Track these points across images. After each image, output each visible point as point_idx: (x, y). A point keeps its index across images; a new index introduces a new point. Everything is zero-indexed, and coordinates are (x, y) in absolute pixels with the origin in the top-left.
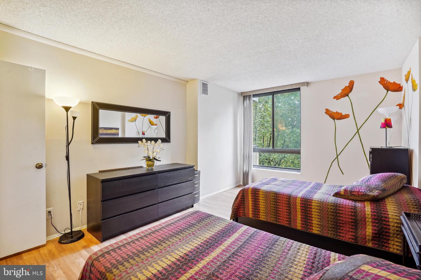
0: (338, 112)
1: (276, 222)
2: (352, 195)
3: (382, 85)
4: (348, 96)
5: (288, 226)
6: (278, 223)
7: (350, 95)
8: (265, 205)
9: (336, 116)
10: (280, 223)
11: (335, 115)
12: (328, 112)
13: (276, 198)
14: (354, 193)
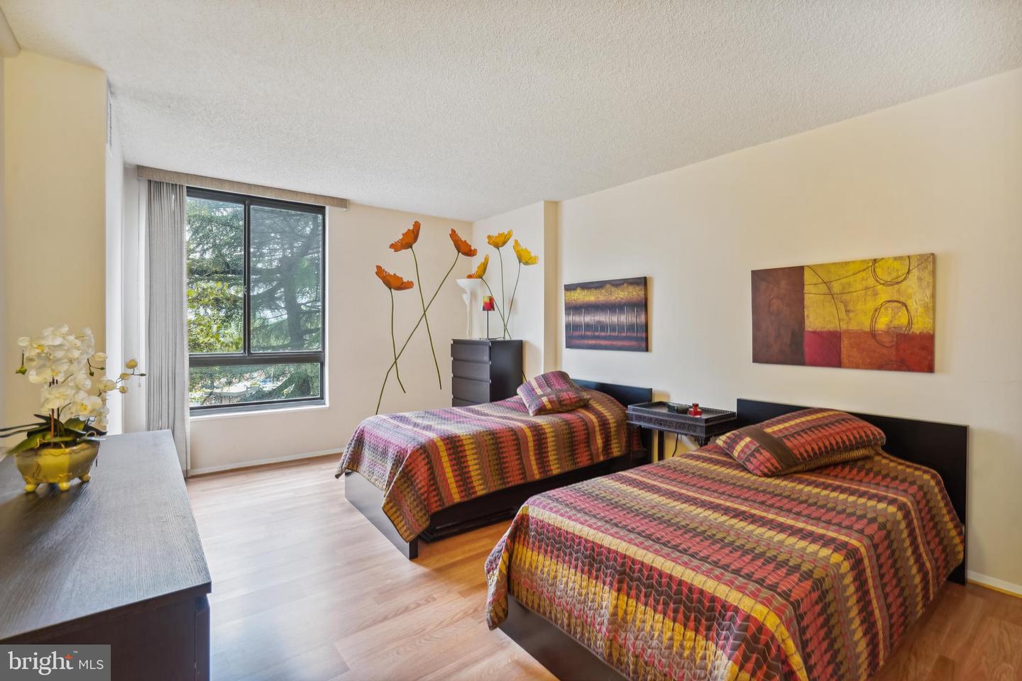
0: (397, 275)
1: (504, 486)
2: (563, 405)
3: (454, 241)
4: (411, 248)
5: (522, 482)
6: (507, 486)
7: (414, 246)
8: (479, 464)
9: (395, 283)
10: (510, 485)
11: (392, 280)
12: (380, 272)
13: (496, 442)
14: (565, 402)
